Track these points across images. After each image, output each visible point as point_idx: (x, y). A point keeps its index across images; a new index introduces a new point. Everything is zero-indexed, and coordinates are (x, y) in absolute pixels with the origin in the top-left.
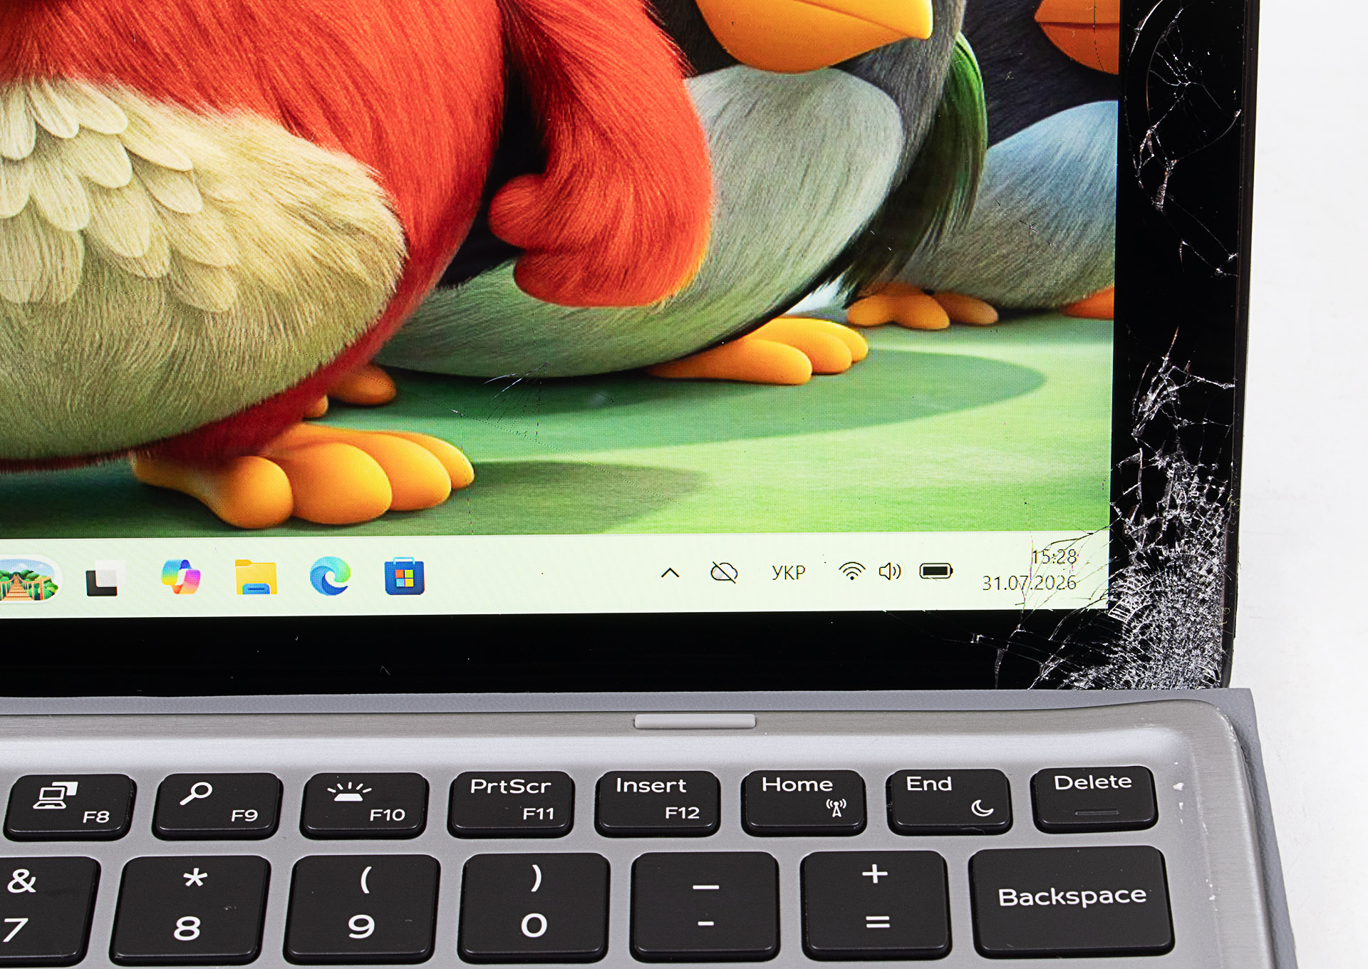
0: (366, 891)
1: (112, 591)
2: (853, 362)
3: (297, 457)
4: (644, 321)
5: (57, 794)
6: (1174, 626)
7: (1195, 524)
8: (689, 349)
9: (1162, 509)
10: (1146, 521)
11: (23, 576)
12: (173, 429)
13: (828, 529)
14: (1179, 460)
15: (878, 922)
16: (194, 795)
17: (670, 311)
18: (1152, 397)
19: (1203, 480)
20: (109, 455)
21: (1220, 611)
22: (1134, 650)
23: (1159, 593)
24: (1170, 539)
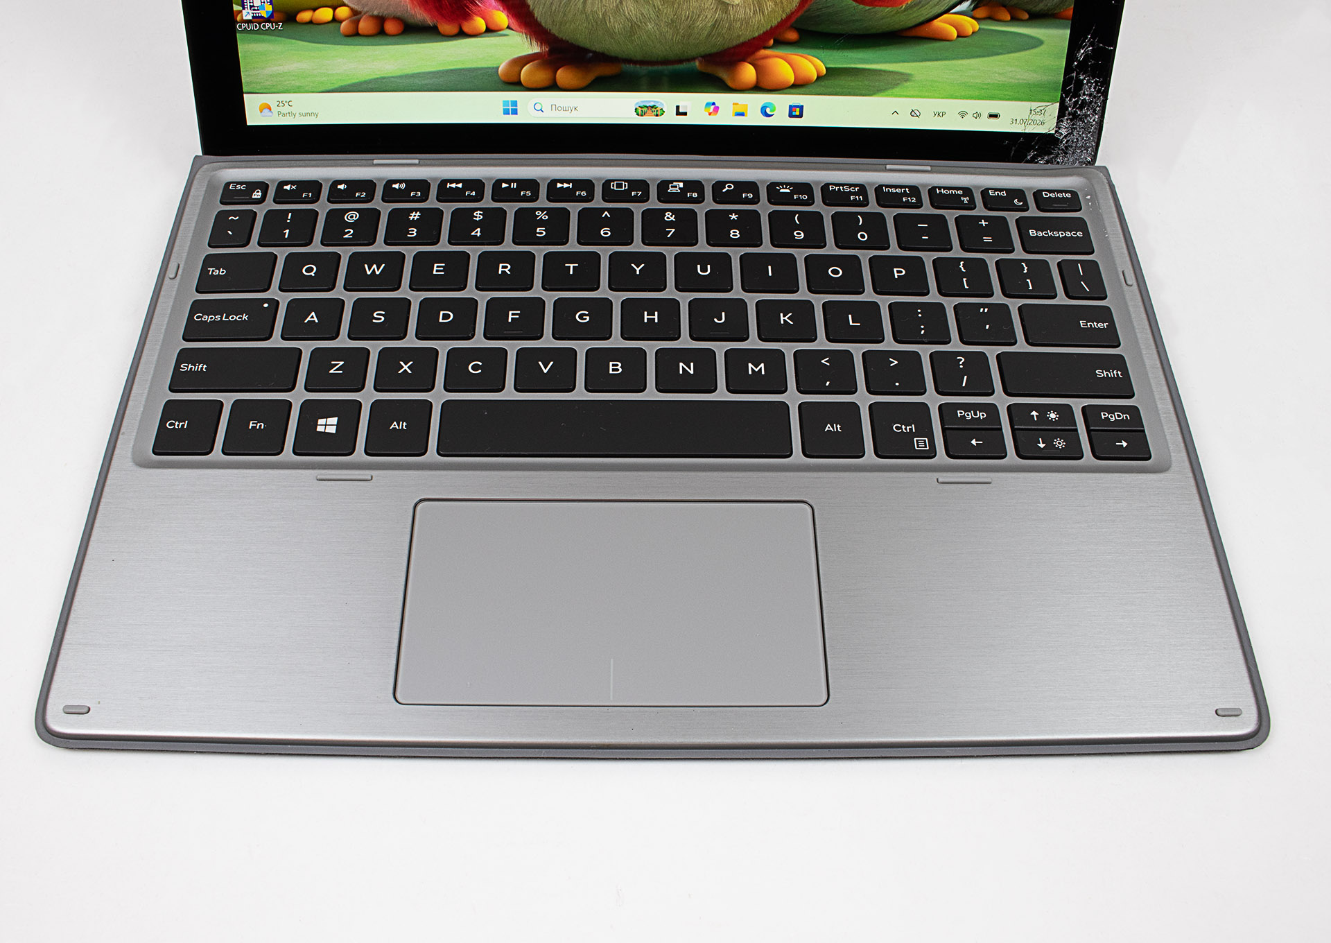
0: (798, 223)
1: (685, 114)
2: (973, 33)
3: (761, 63)
4: (896, 13)
5: (676, 187)
6: (1078, 141)
7: (1091, 102)
8: (911, 25)
9: (1080, 96)
10: (1074, 100)
11: (652, 107)
12: (714, 50)
13: (956, 98)
14: (1089, 76)
15: (988, 239)
16: (727, 188)
17: (906, 10)
18: (1082, 51)
19: (1096, 85)
20: (689, 60)
21: (1096, 136)
22: (1062, 149)
23: (1074, 128)
24: (1081, 108)
